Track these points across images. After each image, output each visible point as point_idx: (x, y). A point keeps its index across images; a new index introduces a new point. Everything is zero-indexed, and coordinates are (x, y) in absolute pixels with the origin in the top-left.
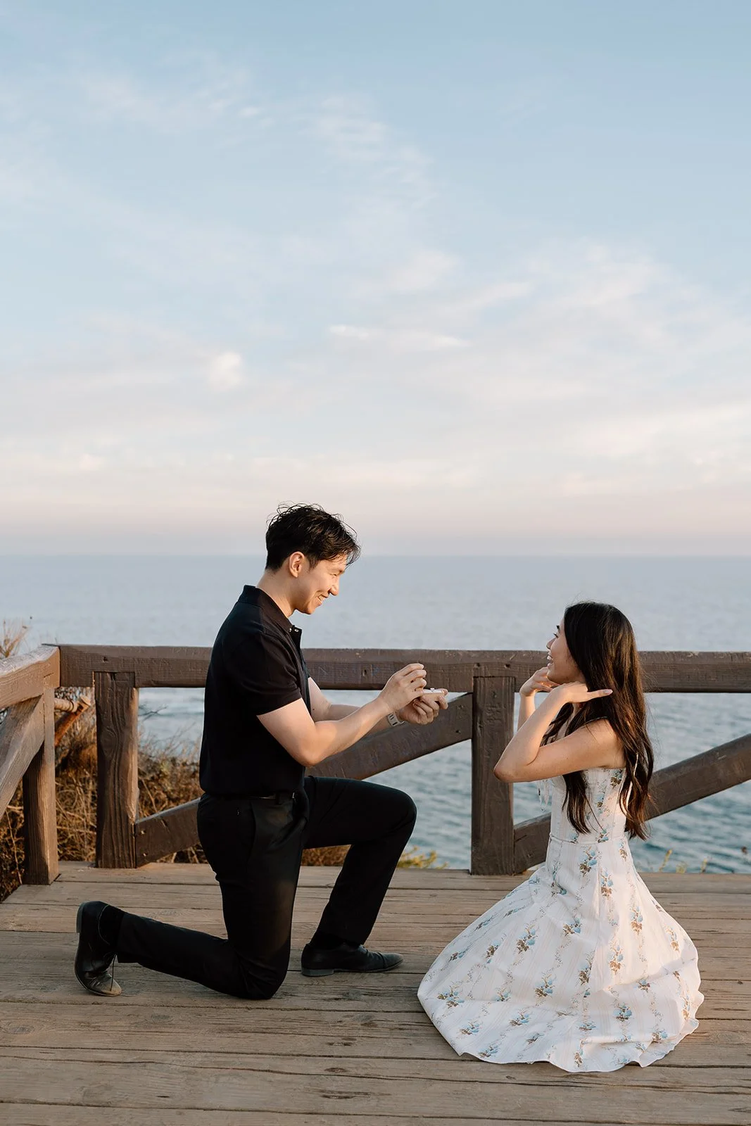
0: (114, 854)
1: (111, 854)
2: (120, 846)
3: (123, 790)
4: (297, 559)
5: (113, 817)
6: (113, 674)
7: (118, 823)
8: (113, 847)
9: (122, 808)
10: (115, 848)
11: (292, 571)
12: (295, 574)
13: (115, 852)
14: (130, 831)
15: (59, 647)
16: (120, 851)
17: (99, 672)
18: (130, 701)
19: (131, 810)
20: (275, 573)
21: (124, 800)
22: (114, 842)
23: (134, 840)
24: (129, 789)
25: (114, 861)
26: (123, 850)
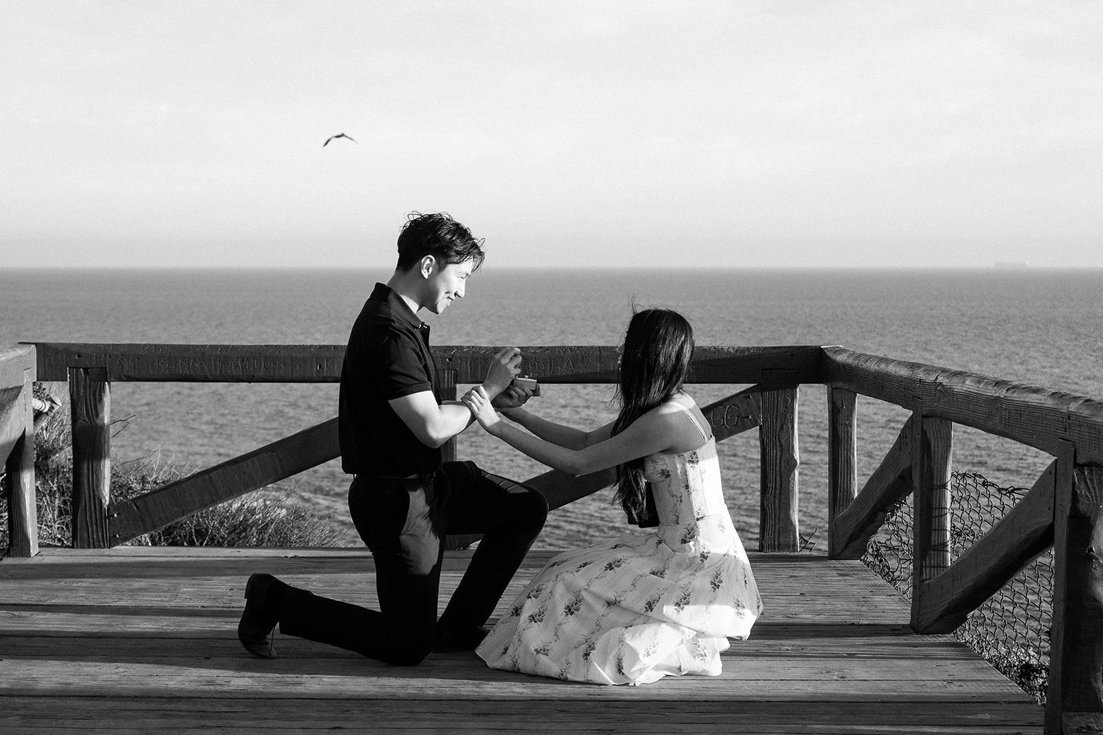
0: (89, 536)
1: (86, 536)
2: (94, 527)
3: (97, 476)
4: (428, 262)
5: (87, 501)
6: (86, 370)
7: (93, 506)
8: (88, 529)
9: (96, 493)
10: (90, 529)
11: (423, 272)
12: (426, 276)
13: (90, 534)
14: (103, 514)
15: (36, 344)
16: (95, 533)
17: (73, 368)
18: (103, 394)
19: (104, 494)
20: (405, 275)
21: (98, 486)
22: (89, 524)
23: (107, 523)
24: (103, 475)
25: (89, 541)
26: (97, 531)
